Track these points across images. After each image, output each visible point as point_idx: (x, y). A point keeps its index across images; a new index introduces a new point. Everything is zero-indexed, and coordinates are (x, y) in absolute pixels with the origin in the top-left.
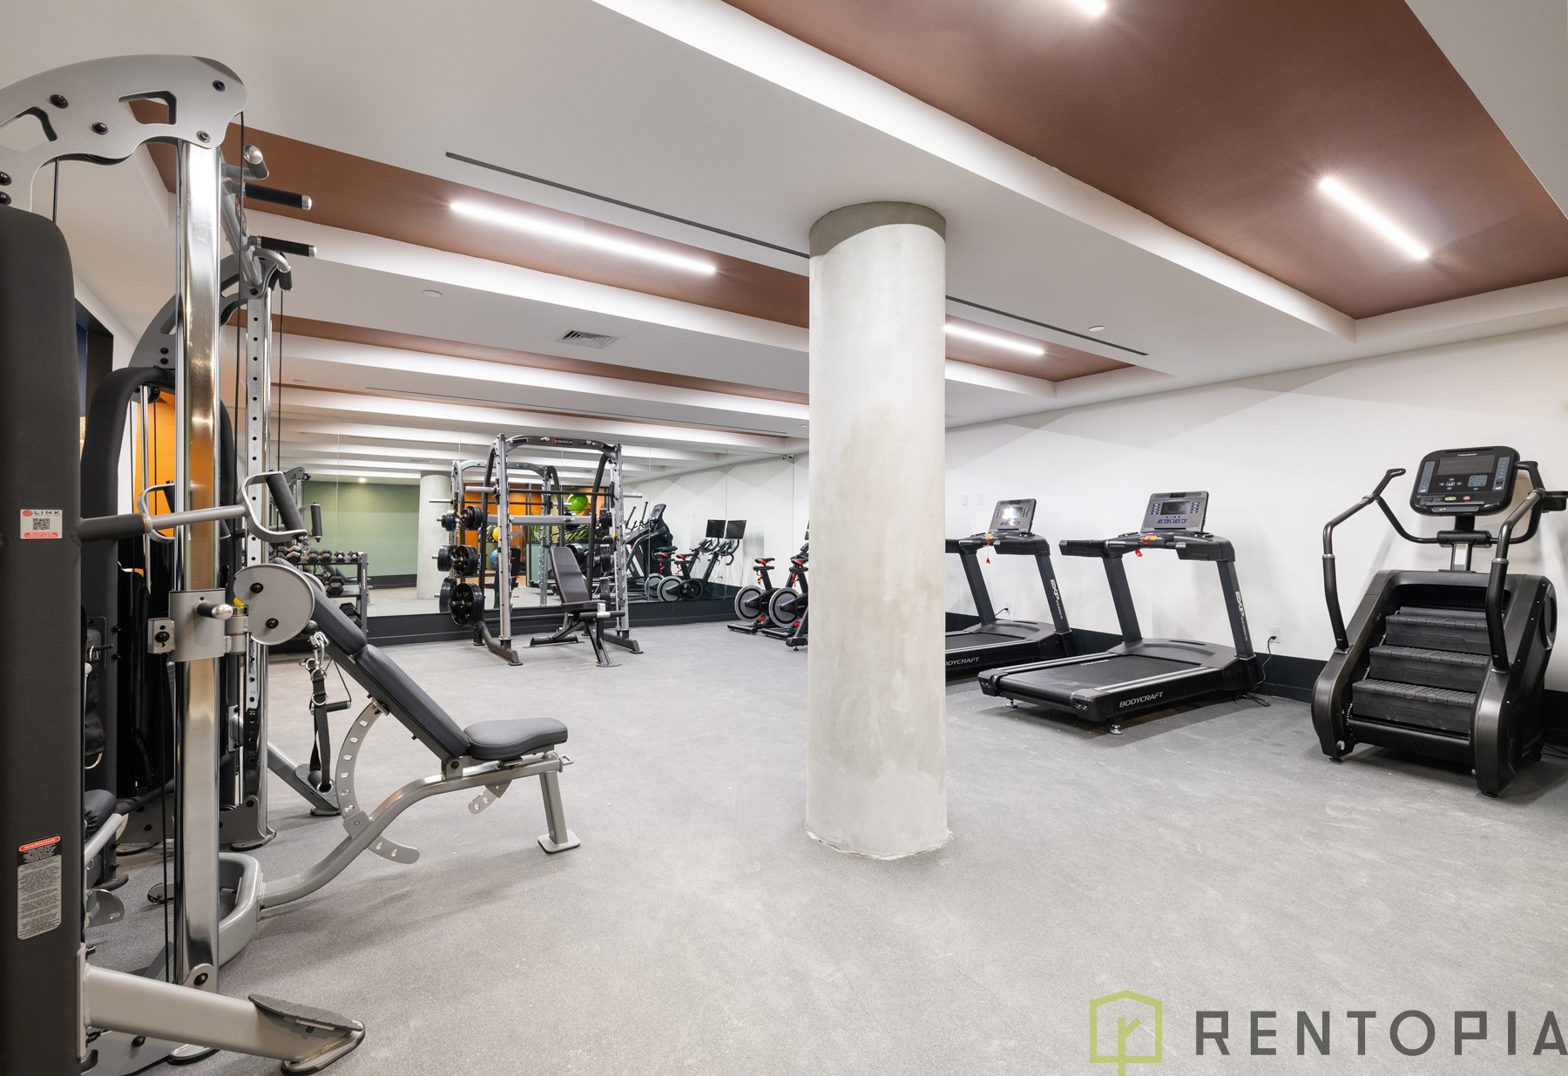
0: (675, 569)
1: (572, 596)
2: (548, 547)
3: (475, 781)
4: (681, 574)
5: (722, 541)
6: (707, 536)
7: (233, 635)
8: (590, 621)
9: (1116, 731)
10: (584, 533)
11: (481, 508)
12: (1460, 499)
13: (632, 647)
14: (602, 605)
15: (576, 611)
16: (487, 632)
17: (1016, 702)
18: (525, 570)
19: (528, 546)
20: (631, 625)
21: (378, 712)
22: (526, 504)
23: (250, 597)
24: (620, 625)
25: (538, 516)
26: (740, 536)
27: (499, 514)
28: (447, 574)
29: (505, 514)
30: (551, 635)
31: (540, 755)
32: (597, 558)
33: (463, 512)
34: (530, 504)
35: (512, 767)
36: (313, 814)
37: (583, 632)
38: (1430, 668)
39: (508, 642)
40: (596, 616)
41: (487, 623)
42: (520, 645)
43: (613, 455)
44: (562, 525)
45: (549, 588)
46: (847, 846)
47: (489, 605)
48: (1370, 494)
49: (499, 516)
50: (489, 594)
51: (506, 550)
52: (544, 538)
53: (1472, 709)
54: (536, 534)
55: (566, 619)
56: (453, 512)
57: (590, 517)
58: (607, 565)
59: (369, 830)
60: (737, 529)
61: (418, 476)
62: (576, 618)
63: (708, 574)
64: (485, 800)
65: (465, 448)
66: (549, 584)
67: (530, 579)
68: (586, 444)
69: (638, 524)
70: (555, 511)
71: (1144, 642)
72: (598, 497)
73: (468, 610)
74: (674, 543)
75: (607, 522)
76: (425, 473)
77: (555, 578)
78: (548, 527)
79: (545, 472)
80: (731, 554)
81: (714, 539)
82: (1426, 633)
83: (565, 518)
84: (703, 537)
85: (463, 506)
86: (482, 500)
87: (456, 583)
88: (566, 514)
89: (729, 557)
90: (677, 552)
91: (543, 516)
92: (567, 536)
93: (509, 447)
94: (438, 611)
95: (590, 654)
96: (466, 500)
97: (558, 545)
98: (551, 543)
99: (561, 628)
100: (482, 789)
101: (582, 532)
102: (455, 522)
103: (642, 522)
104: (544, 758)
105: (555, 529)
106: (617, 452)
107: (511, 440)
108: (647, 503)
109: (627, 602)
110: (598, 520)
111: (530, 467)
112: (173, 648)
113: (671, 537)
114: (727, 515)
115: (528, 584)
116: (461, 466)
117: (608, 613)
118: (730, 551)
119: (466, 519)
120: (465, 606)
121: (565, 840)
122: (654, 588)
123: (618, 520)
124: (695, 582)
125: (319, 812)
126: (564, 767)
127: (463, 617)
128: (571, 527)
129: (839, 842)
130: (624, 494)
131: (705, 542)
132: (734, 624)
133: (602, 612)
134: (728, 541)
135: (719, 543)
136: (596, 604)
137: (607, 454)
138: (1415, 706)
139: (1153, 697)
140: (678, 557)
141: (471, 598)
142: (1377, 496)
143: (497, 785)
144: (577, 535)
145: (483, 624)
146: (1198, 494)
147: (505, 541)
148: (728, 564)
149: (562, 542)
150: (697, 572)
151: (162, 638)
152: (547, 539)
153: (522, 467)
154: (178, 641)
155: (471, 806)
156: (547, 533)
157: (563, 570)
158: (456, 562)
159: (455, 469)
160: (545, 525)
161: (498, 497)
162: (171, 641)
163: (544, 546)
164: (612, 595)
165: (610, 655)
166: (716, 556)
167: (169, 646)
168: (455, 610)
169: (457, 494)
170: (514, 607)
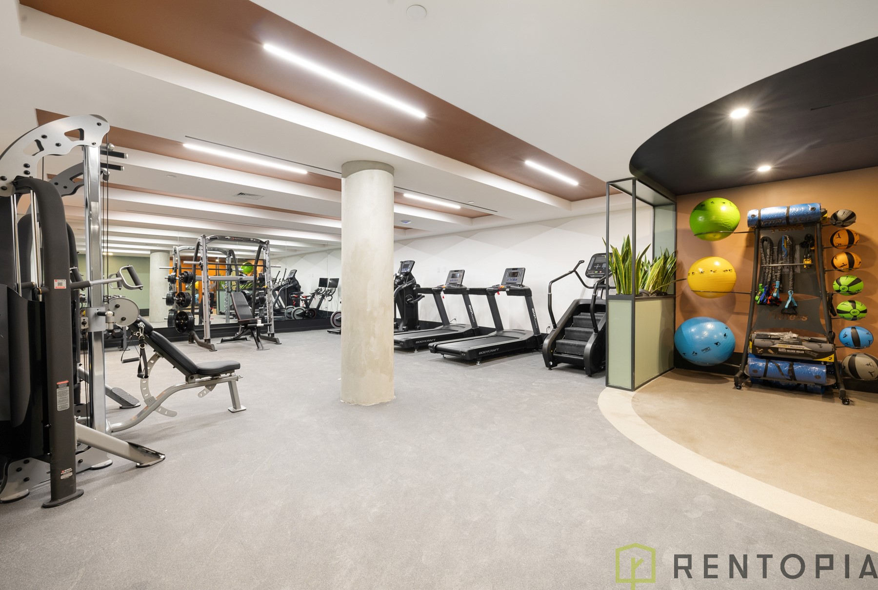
0: (302, 304)
1: (244, 316)
2: (230, 292)
3: (201, 384)
4: (305, 306)
5: (327, 289)
6: (319, 286)
7: (109, 323)
8: (253, 328)
9: (478, 364)
10: (251, 285)
11: (192, 272)
12: (599, 272)
13: (276, 341)
14: (259, 321)
15: (245, 323)
16: (196, 336)
17: (445, 356)
18: (216, 305)
19: (217, 292)
20: (276, 332)
21: (159, 357)
22: (216, 269)
23: (115, 309)
24: (270, 331)
25: (224, 276)
26: (336, 286)
27: (202, 275)
28: (171, 307)
29: (206, 275)
30: (232, 337)
31: (228, 374)
32: (257, 298)
33: (181, 274)
34: (219, 270)
35: (216, 379)
36: (121, 408)
37: (250, 336)
38: (581, 334)
39: (209, 340)
40: (256, 326)
41: (196, 332)
42: (216, 342)
43: (265, 246)
44: (238, 281)
45: (231, 315)
46: (353, 402)
47: (197, 323)
48: (572, 270)
49: (202, 276)
50: (197, 317)
51: (207, 294)
52: (228, 288)
53: (584, 346)
54: (223, 285)
55: (240, 328)
56: (174, 274)
57: (253, 277)
58: (263, 301)
59: (155, 403)
60: (335, 283)
61: (149, 253)
62: (246, 327)
63: (319, 306)
64: (205, 392)
65: (181, 239)
66: (231, 313)
67: (219, 310)
68: (250, 240)
69: (281, 280)
70: (234, 273)
71: (504, 330)
72: (257, 267)
73: (185, 325)
74: (302, 290)
75: (262, 279)
76: (153, 251)
77: (234, 309)
78: (230, 282)
79: (228, 253)
80: (331, 295)
81: (323, 288)
82: (584, 322)
83: (239, 277)
84: (317, 286)
85: (180, 271)
86: (192, 267)
87: (177, 312)
88: (241, 275)
89: (330, 297)
90: (303, 295)
91: (227, 277)
92: (241, 287)
93: (207, 241)
94: (167, 327)
95: (254, 345)
96: (182, 267)
97: (236, 291)
98: (232, 290)
99: (237, 333)
100: (204, 387)
101: (250, 284)
102: (176, 279)
103: (283, 279)
104: (230, 376)
105: (234, 283)
106: (267, 245)
107: (209, 238)
108: (286, 269)
109: (273, 320)
110: (257, 278)
111: (218, 250)
112: (88, 327)
113: (300, 287)
114: (329, 276)
115: (218, 313)
116: (178, 249)
117: (263, 325)
118: (331, 294)
119: (184, 278)
120: (184, 323)
121: (240, 408)
122: (290, 313)
123: (268, 278)
124: (312, 310)
125: (124, 407)
126: (239, 379)
127: (183, 329)
128: (243, 282)
129: (351, 401)
130: (271, 265)
131: (318, 289)
132: (330, 330)
133: (260, 324)
134: (330, 289)
135: (325, 290)
136: (256, 320)
137: (262, 245)
138: (573, 347)
139: (494, 350)
140: (302, 297)
141: (187, 318)
142: (574, 271)
143: (210, 386)
144: (247, 286)
145: (194, 332)
146: (522, 268)
147: (206, 289)
148: (329, 301)
149: (238, 290)
150: (314, 305)
151: (84, 323)
152: (230, 288)
153: (214, 249)
154: (89, 325)
155: (199, 395)
156: (230, 285)
157: (239, 304)
158: (178, 300)
159: (175, 251)
160: (228, 281)
161: (202, 267)
162: (87, 324)
163: (228, 292)
164: (266, 316)
165: (264, 346)
166: (323, 297)
167: (86, 326)
168: (178, 325)
169: (176, 265)
170: (211, 324)
